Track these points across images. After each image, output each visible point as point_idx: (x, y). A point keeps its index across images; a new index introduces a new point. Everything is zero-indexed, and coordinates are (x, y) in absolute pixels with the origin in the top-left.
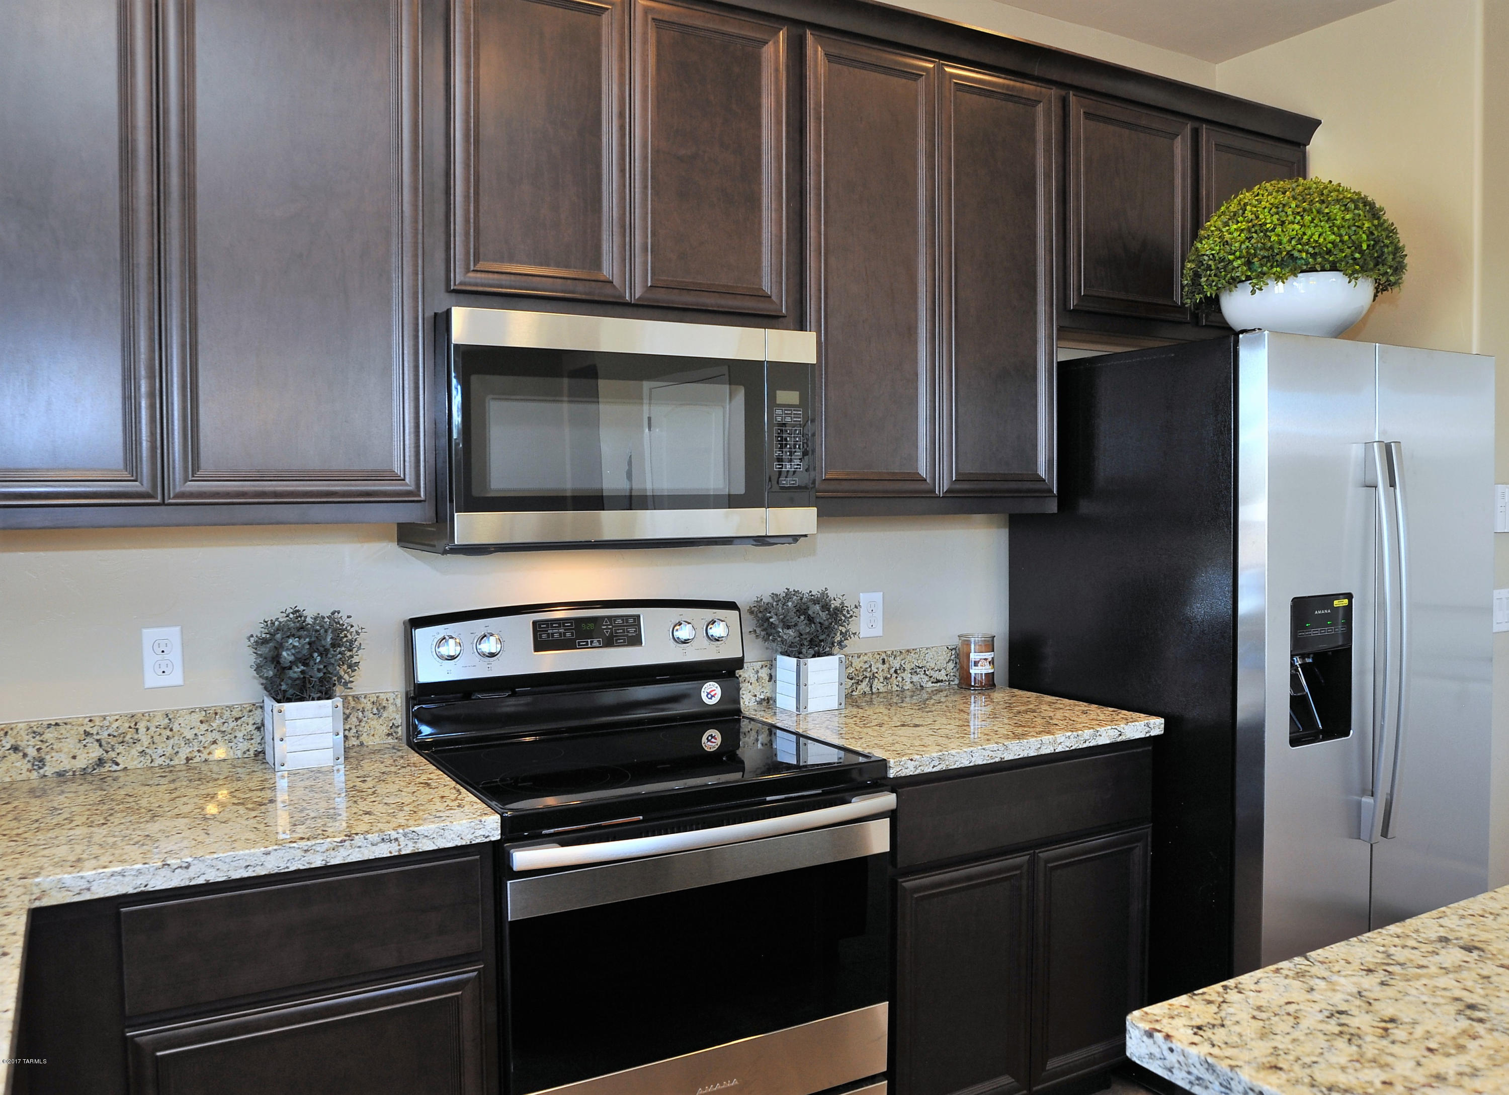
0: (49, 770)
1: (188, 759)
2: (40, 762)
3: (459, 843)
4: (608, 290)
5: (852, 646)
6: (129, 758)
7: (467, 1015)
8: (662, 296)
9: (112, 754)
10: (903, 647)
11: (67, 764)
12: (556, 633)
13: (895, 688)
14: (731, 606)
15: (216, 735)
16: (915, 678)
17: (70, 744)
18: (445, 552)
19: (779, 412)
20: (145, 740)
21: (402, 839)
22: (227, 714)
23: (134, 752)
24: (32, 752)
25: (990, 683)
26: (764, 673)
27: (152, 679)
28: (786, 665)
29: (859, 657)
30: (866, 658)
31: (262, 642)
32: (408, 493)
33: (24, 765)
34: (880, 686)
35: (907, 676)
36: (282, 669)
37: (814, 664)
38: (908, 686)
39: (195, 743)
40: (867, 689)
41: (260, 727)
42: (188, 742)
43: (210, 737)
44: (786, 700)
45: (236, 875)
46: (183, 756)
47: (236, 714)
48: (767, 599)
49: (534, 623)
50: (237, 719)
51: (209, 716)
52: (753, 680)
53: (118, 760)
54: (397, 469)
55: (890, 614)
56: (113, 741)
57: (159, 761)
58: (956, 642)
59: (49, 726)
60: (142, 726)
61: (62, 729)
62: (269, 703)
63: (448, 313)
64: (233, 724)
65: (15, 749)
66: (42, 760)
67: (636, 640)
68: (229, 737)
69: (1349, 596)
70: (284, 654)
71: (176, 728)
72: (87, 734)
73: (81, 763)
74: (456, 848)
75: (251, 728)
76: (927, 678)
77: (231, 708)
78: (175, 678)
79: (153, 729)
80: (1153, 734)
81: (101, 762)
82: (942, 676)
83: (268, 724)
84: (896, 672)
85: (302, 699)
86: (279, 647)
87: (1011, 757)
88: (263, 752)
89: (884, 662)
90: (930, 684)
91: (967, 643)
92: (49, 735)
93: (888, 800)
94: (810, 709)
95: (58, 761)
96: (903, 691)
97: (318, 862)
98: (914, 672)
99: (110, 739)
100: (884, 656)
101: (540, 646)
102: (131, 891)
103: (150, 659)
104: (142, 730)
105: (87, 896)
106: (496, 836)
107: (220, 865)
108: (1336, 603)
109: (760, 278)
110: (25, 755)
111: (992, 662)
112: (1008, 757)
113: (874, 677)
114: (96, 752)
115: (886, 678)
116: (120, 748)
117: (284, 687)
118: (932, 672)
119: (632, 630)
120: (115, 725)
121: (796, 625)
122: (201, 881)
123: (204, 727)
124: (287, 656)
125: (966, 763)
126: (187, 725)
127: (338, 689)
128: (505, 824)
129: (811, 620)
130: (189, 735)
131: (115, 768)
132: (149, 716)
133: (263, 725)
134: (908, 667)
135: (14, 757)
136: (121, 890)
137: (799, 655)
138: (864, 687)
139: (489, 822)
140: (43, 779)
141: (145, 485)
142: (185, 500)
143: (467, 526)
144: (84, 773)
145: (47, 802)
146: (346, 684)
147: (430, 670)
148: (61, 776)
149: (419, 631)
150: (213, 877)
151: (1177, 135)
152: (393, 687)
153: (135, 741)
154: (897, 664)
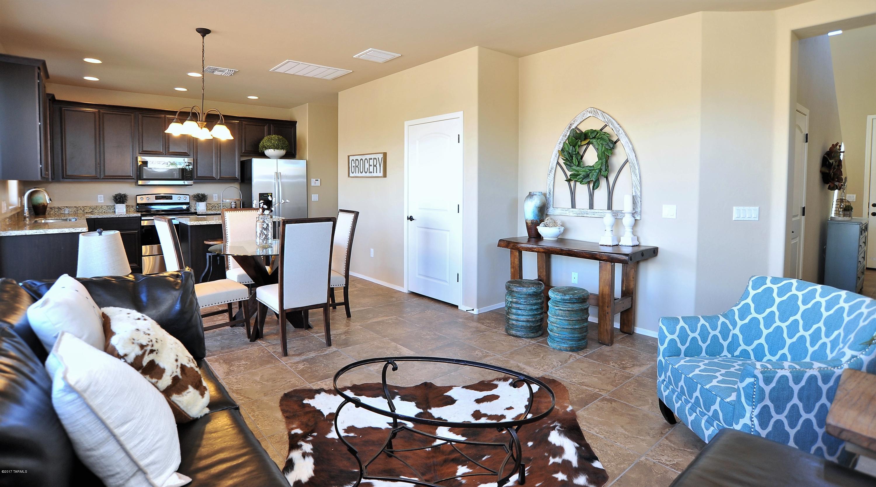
3: (135, 216)
4: (162, 153)
5: (209, 201)
6: (96, 211)
7: (138, 236)
9: (94, 211)
10: (220, 202)
11: (87, 211)
12: (159, 197)
14: (188, 195)
15: (108, 209)
17: (88, 209)
18: (138, 185)
24: (83, 210)
26: (195, 205)
27: (99, 201)
28: (197, 203)
30: (214, 204)
31: (114, 196)
32: (132, 178)
35: (222, 207)
36: (117, 200)
41: (115, 208)
46: (104, 211)
49: (155, 196)
50: (110, 206)
51: (107, 206)
52: (193, 206)
54: (133, 175)
55: (219, 197)
57: (100, 212)
60: (98, 207)
61: (88, 207)
62: (115, 204)
63: (137, 157)
65: (80, 209)
67: (172, 199)
68: (110, 209)
69: (272, 193)
71: (103, 208)
72: (91, 207)
73: (89, 211)
75: (112, 207)
77: (110, 204)
78: (103, 201)
81: (92, 211)
85: (120, 203)
86: (116, 197)
88: (115, 211)
89: (218, 205)
92: (85, 208)
99: (93, 208)
101: (156, 199)
102: (96, 218)
103: (99, 199)
105: (91, 218)
106: (140, 216)
107: (107, 216)
108: (268, 194)
111: (235, 205)
113: (216, 207)
114: (91, 210)
115: (218, 207)
117: (118, 202)
118: (228, 207)
119: (171, 197)
121: (198, 197)
124: (117, 198)
128: (141, 214)
129: (201, 197)
130: (105, 206)
132: (99, 206)
135: (80, 210)
137: (199, 201)
138: (214, 208)
139: (139, 215)
140: (84, 213)
141: (98, 177)
142: (103, 179)
143: (140, 182)
144: (90, 213)
145: (85, 214)
146: (126, 202)
147: (139, 201)
148: (87, 213)
149: (137, 196)
150: (105, 217)
151: (265, 126)
152: (134, 204)
153: (97, 209)
154: (220, 205)
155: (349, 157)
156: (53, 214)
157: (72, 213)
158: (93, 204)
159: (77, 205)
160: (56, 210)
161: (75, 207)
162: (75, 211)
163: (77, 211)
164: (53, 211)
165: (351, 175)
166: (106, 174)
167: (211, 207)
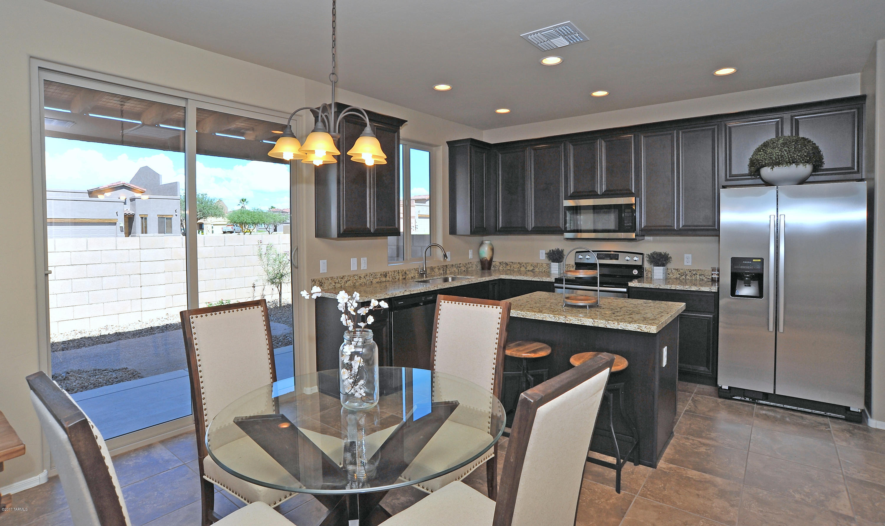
0: (527, 270)
2: (526, 268)
6: (537, 269)
8: (608, 193)
9: (535, 268)
10: (697, 269)
11: (529, 269)
12: (601, 256)
13: (694, 279)
14: (640, 254)
16: (701, 277)
17: (529, 266)
19: (626, 214)
20: (539, 267)
27: (541, 258)
28: (652, 267)
29: (682, 269)
30: (684, 270)
34: (689, 278)
35: (698, 276)
38: (698, 279)
40: (685, 278)
42: (544, 268)
43: (547, 268)
46: (544, 270)
51: (547, 265)
57: (541, 270)
60: (538, 265)
61: (529, 264)
65: (523, 266)
67: (617, 259)
72: (532, 265)
73: (531, 269)
76: (705, 278)
78: (544, 258)
81: (533, 269)
82: (710, 278)
84: (694, 274)
85: (554, 262)
89: (690, 272)
90: (706, 279)
92: (527, 264)
95: (528, 268)
96: (696, 280)
98: (700, 275)
100: (690, 270)
103: (540, 255)
108: (754, 260)
114: (533, 268)
115: (691, 276)
118: (707, 276)
119: (617, 257)
120: (535, 264)
124: (552, 255)
129: (662, 258)
130: (542, 266)
132: (539, 263)
135: (523, 267)
137: (657, 266)
138: (684, 277)
140: (526, 271)
141: (527, 229)
142: (531, 231)
143: (566, 235)
146: (564, 261)
147: (578, 260)
149: (576, 254)
153: (538, 267)
154: (694, 273)
157: (516, 269)
158: (535, 260)
159: (521, 261)
161: (519, 263)
163: (521, 267)
164: (502, 266)
166: (535, 225)
167: (679, 275)
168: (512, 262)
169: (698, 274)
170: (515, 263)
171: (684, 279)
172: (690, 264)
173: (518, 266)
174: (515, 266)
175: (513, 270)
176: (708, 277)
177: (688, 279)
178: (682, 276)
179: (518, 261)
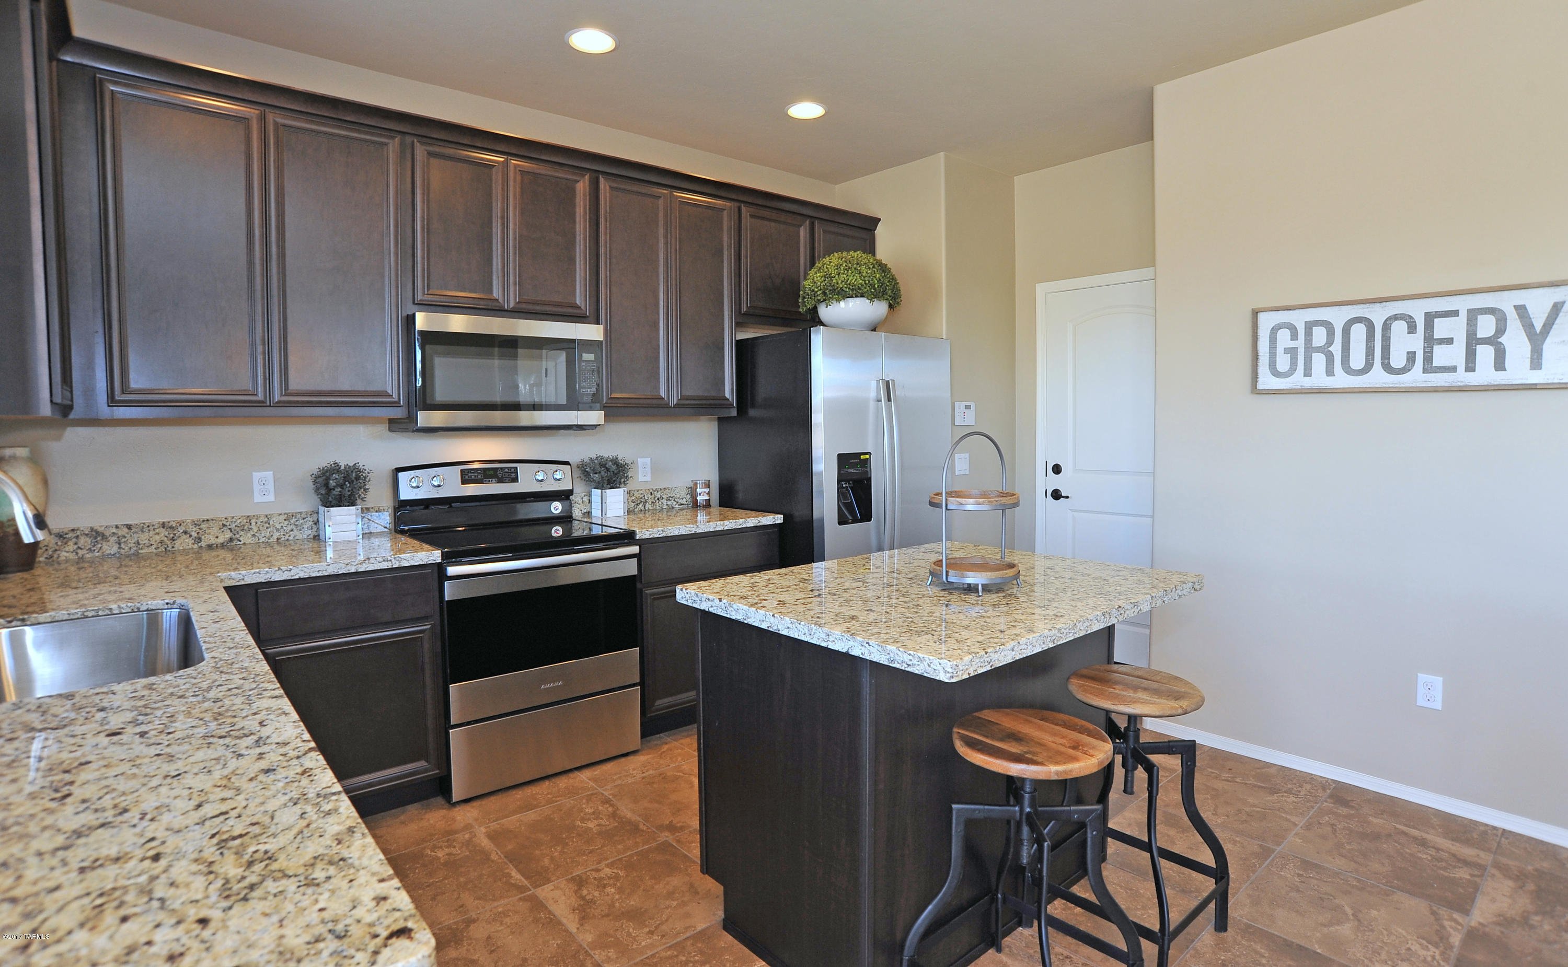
0: (203, 544)
1: (278, 539)
3: (421, 563)
4: (495, 303)
5: (631, 485)
6: (246, 538)
7: (427, 646)
8: (524, 306)
9: (238, 536)
10: (662, 487)
11: (213, 540)
12: (473, 476)
13: (658, 508)
14: (567, 463)
15: (293, 527)
16: (669, 503)
17: (215, 531)
18: (413, 431)
19: (584, 364)
20: (255, 529)
21: (393, 560)
22: (299, 516)
23: (249, 535)
24: (194, 535)
25: (708, 504)
26: (586, 499)
27: (258, 498)
28: (596, 493)
29: (636, 491)
30: (640, 492)
31: (317, 477)
32: (395, 402)
33: (190, 541)
34: (650, 506)
35: (664, 501)
36: (329, 490)
37: (609, 492)
38: (666, 508)
39: (282, 530)
40: (643, 508)
41: (317, 523)
42: (278, 530)
43: (290, 528)
44: (596, 512)
45: (314, 575)
46: (275, 537)
47: (303, 516)
48: (587, 460)
49: (461, 470)
50: (304, 519)
51: (289, 517)
52: (580, 502)
53: (241, 539)
54: (389, 391)
55: (655, 469)
56: (237, 529)
57: (263, 540)
58: (691, 485)
59: (204, 521)
60: (253, 522)
61: (211, 523)
62: (322, 509)
63: (414, 315)
64: (302, 521)
65: (185, 532)
66: (200, 539)
67: (515, 480)
68: (299, 527)
70: (331, 482)
71: (271, 522)
72: (224, 525)
73: (221, 540)
74: (420, 565)
75: (311, 523)
76: (675, 503)
77: (301, 513)
78: (271, 498)
79: (259, 523)
80: (777, 522)
81: (231, 540)
82: (684, 502)
83: (321, 520)
84: (658, 499)
85: (340, 506)
86: (328, 479)
87: (700, 531)
88: (319, 536)
89: (651, 494)
90: (677, 506)
91: (696, 484)
92: (204, 526)
93: (635, 549)
94: (608, 515)
95: (208, 539)
96: (664, 510)
97: (353, 570)
98: (668, 500)
99: (236, 528)
100: (651, 491)
101: (464, 482)
102: (263, 581)
103: (256, 487)
104: (253, 524)
105: (243, 583)
106: (439, 560)
107: (306, 570)
108: (862, 457)
109: (575, 298)
110: (191, 536)
111: (709, 494)
112: (699, 531)
113: (646, 502)
114: (228, 535)
115: (653, 502)
116: (242, 533)
117: (330, 499)
118: (678, 500)
119: (513, 475)
120: (239, 521)
121: (600, 472)
122: (297, 577)
123: (286, 522)
124: (329, 484)
125: (676, 533)
126: (277, 521)
127: (359, 501)
128: (444, 556)
129: (608, 470)
130: (279, 527)
131: (239, 543)
132: (258, 517)
133: (318, 521)
134: (665, 497)
135: (184, 537)
136: (259, 581)
137: (602, 488)
138: (641, 506)
139: (435, 556)
140: (200, 548)
141: (260, 397)
142: (281, 404)
143: (424, 418)
144: (223, 546)
145: (206, 555)
146: (363, 499)
147: (406, 494)
148: (210, 547)
149: (400, 474)
150: (303, 575)
151: (801, 226)
152: (387, 502)
153: (250, 529)
154: (658, 495)
155: (1255, 313)
156: (67, 561)
157: (152, 549)
158: (235, 509)
159: (172, 517)
160: (83, 541)
161: (163, 525)
162: (161, 542)
163: (173, 539)
164: (71, 546)
165: (1267, 381)
166: (293, 386)
167: (633, 504)
168: (129, 527)
169: (664, 496)
170: (143, 528)
171: (641, 510)
172: (648, 478)
173: (157, 538)
174: (144, 538)
175: (137, 554)
176: (681, 501)
177: (649, 510)
178: (638, 505)
179: (156, 520)
